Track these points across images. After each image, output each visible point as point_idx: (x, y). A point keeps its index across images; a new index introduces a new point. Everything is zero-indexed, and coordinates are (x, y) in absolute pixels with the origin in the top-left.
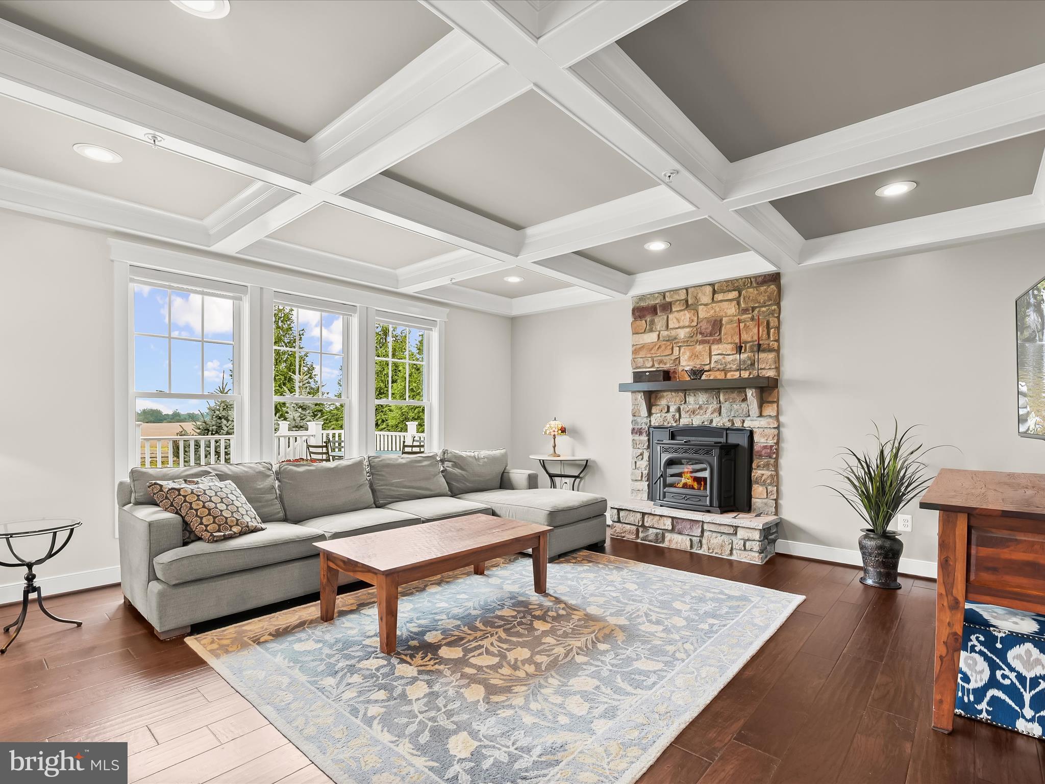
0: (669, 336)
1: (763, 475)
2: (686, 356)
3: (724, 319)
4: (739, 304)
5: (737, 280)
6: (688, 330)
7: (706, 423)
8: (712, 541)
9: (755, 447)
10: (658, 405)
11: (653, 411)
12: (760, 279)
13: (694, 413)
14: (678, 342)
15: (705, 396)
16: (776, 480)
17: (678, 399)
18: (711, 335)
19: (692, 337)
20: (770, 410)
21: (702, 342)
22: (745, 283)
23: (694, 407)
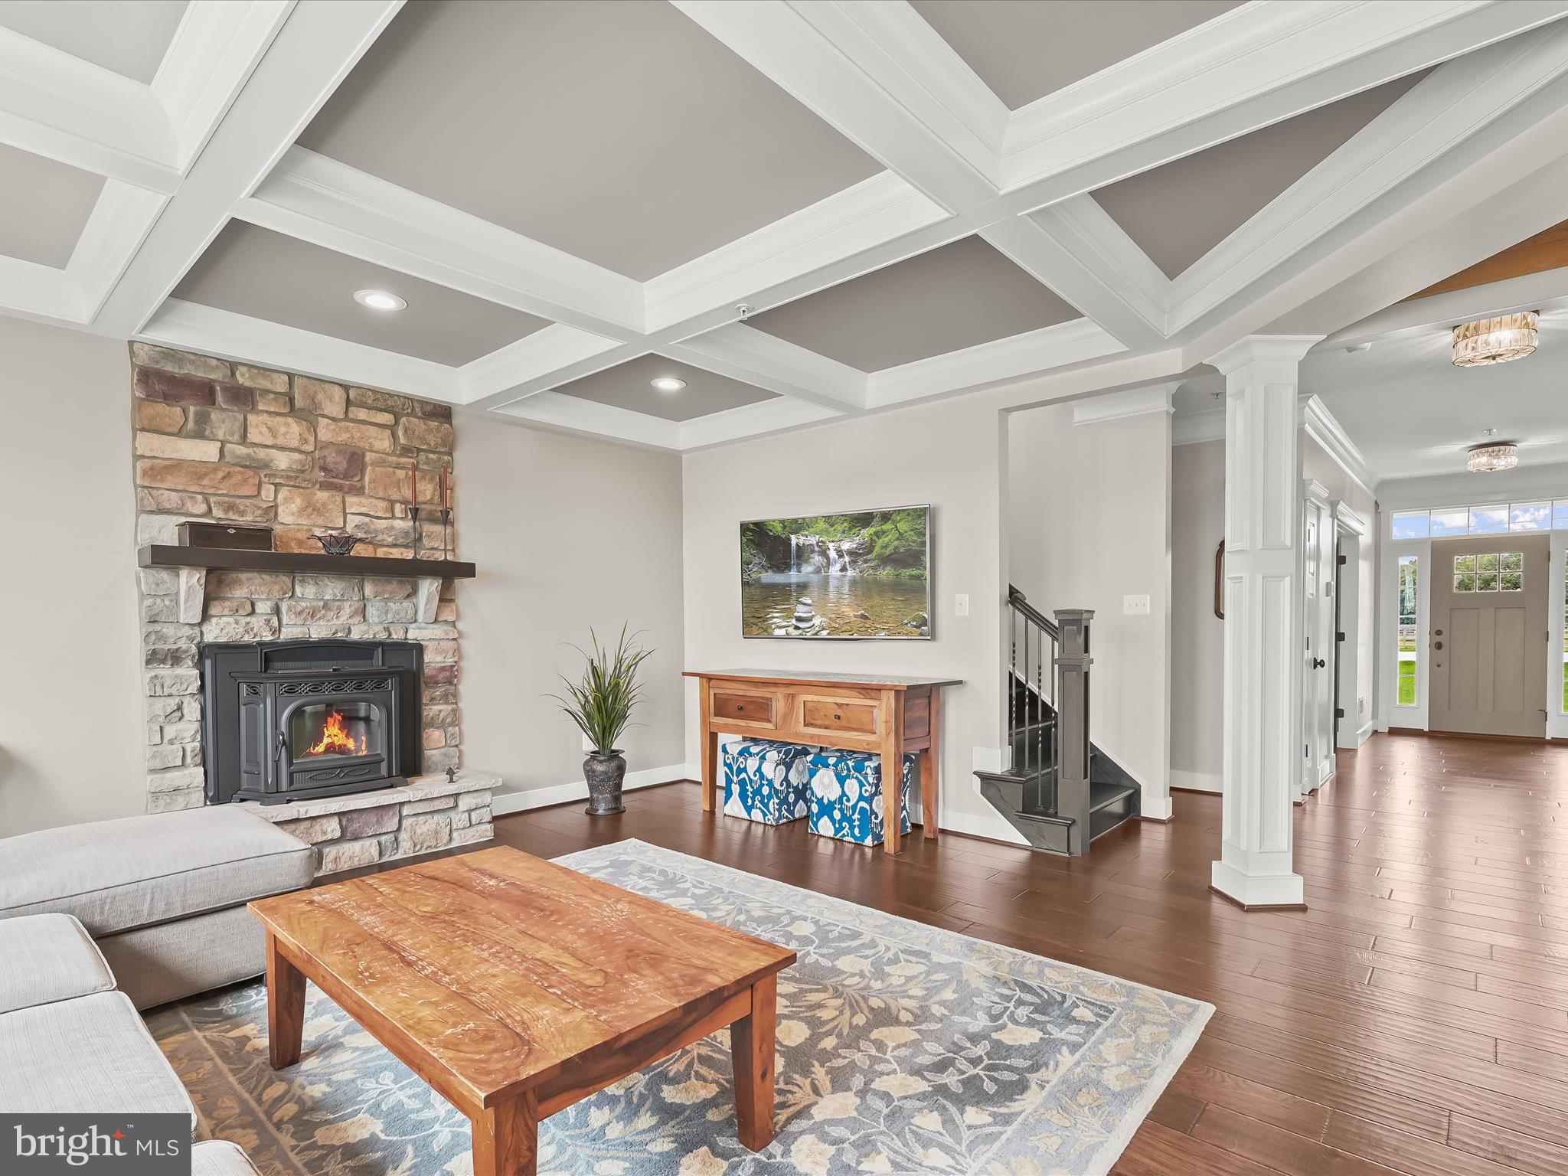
0: (252, 459)
1: (440, 711)
2: (293, 505)
3: (368, 454)
4: (394, 435)
5: (391, 395)
6: (296, 456)
7: (340, 635)
8: (419, 832)
9: (426, 671)
10: (227, 599)
11: (213, 611)
12: (428, 408)
13: (312, 616)
14: (274, 476)
15: (338, 586)
16: (456, 718)
17: (276, 588)
18: (346, 477)
19: (303, 472)
20: (448, 615)
21: (325, 486)
22: (404, 406)
23: (314, 603)
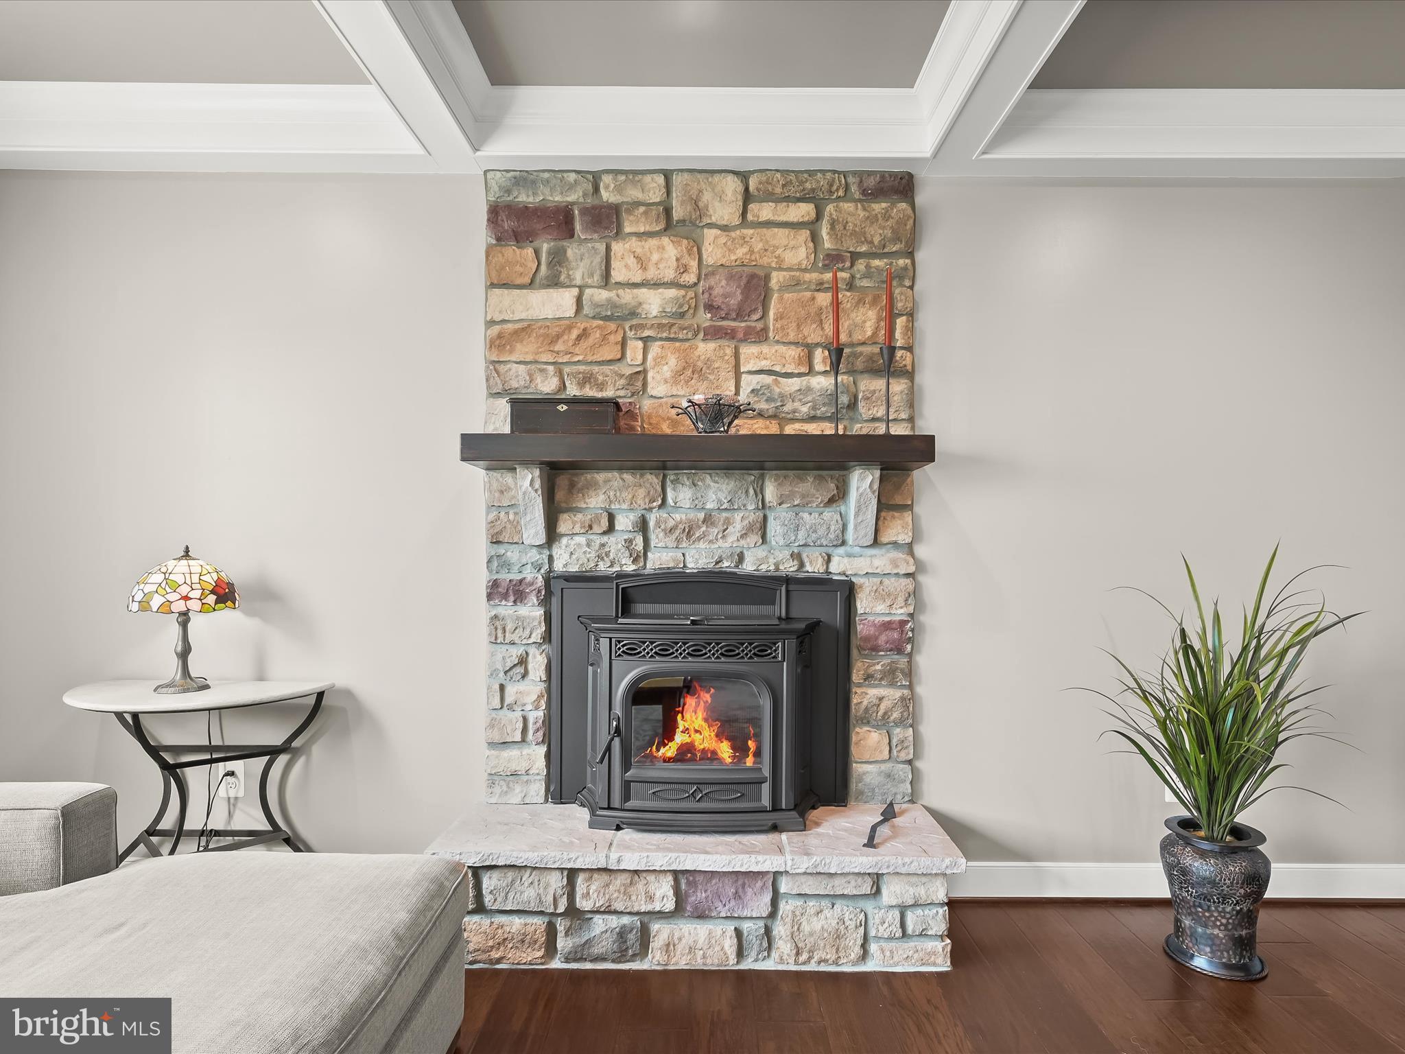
0: (615, 306)
1: (881, 699)
2: (665, 368)
3: (774, 274)
4: (815, 237)
5: (811, 173)
6: (672, 293)
7: (726, 564)
9: (859, 628)
10: (579, 510)
11: (563, 527)
12: (871, 182)
13: (689, 535)
14: (642, 327)
15: (724, 487)
16: (910, 711)
17: (641, 492)
18: (740, 315)
19: (682, 315)
20: (897, 531)
21: (713, 333)
22: (831, 185)
23: (692, 515)
